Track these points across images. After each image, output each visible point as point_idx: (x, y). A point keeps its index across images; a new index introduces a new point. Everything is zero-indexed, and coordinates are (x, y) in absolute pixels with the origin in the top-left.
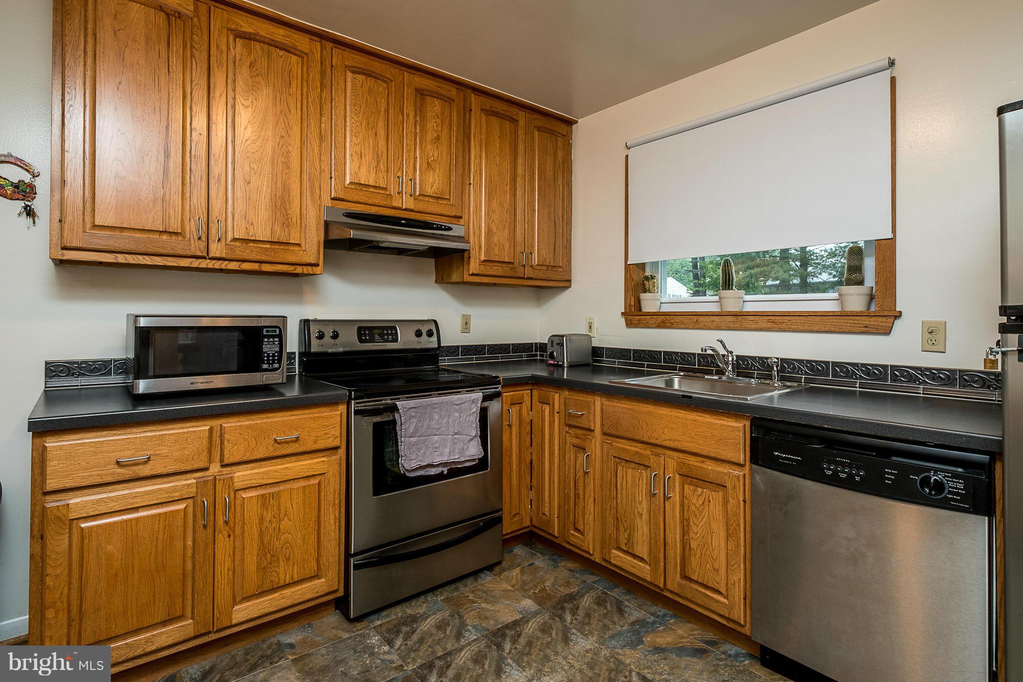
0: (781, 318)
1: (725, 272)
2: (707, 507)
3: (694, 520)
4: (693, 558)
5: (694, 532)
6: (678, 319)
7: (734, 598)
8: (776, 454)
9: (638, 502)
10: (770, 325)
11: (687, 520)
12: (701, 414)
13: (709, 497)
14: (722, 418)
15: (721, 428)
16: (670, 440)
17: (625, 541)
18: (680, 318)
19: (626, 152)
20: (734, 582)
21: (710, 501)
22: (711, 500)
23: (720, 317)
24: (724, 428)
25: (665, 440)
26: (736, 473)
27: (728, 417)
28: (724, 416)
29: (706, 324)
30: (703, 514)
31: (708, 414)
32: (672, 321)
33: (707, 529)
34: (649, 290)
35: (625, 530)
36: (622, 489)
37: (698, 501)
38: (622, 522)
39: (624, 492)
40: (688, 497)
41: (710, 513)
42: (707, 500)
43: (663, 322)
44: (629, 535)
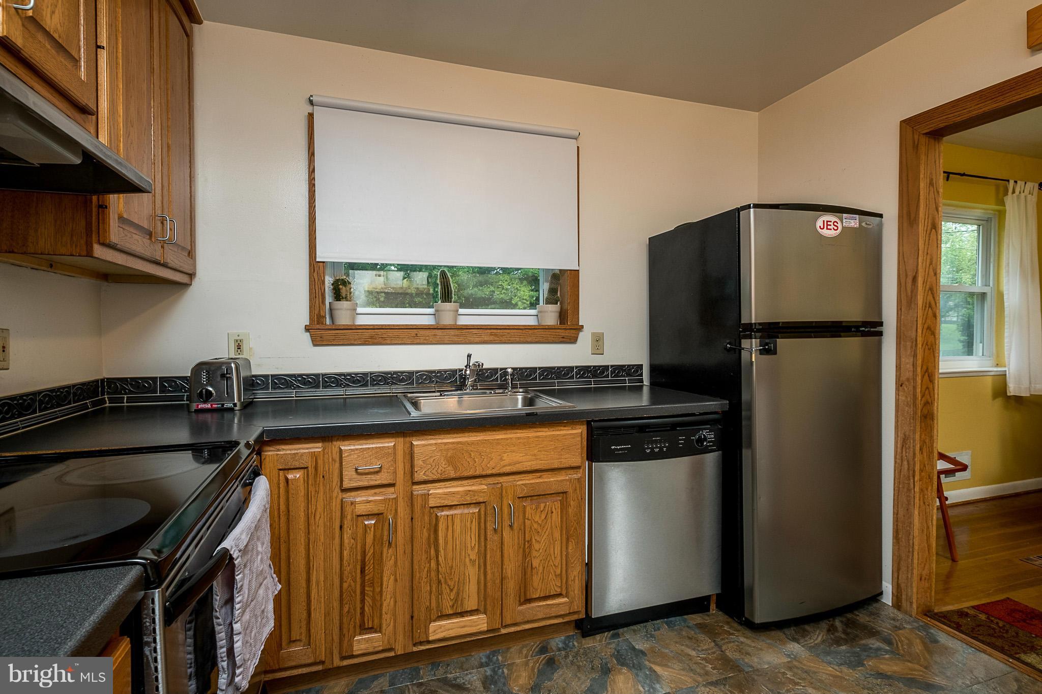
0: (502, 331)
1: (444, 284)
2: (549, 520)
3: (536, 538)
4: (535, 578)
5: (536, 550)
6: (391, 333)
7: (574, 591)
8: (613, 447)
9: (469, 548)
10: (492, 338)
11: (528, 542)
12: (539, 429)
13: (551, 508)
14: (560, 428)
15: (564, 437)
16: (510, 465)
17: (451, 603)
18: (396, 332)
19: (309, 109)
20: (575, 577)
21: (552, 512)
22: (554, 511)
23: (443, 330)
24: (567, 437)
25: (504, 466)
26: (575, 476)
27: (565, 427)
28: (561, 426)
29: (427, 337)
30: (546, 527)
31: (546, 428)
32: (385, 336)
33: (550, 540)
34: (346, 298)
35: (451, 590)
36: (446, 543)
37: (540, 517)
38: (446, 582)
39: (450, 546)
40: (530, 518)
41: (553, 524)
42: (550, 512)
43: (372, 337)
44: (458, 594)
